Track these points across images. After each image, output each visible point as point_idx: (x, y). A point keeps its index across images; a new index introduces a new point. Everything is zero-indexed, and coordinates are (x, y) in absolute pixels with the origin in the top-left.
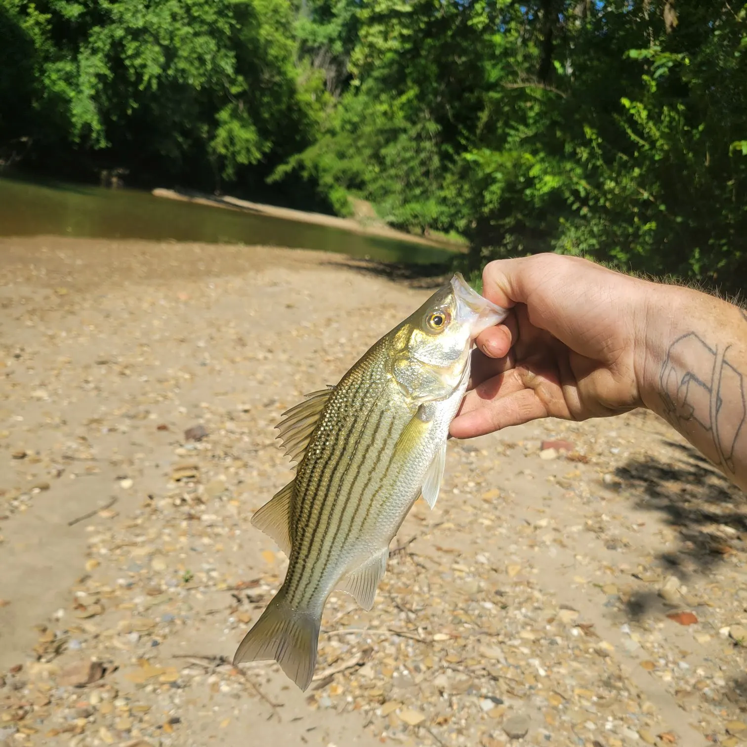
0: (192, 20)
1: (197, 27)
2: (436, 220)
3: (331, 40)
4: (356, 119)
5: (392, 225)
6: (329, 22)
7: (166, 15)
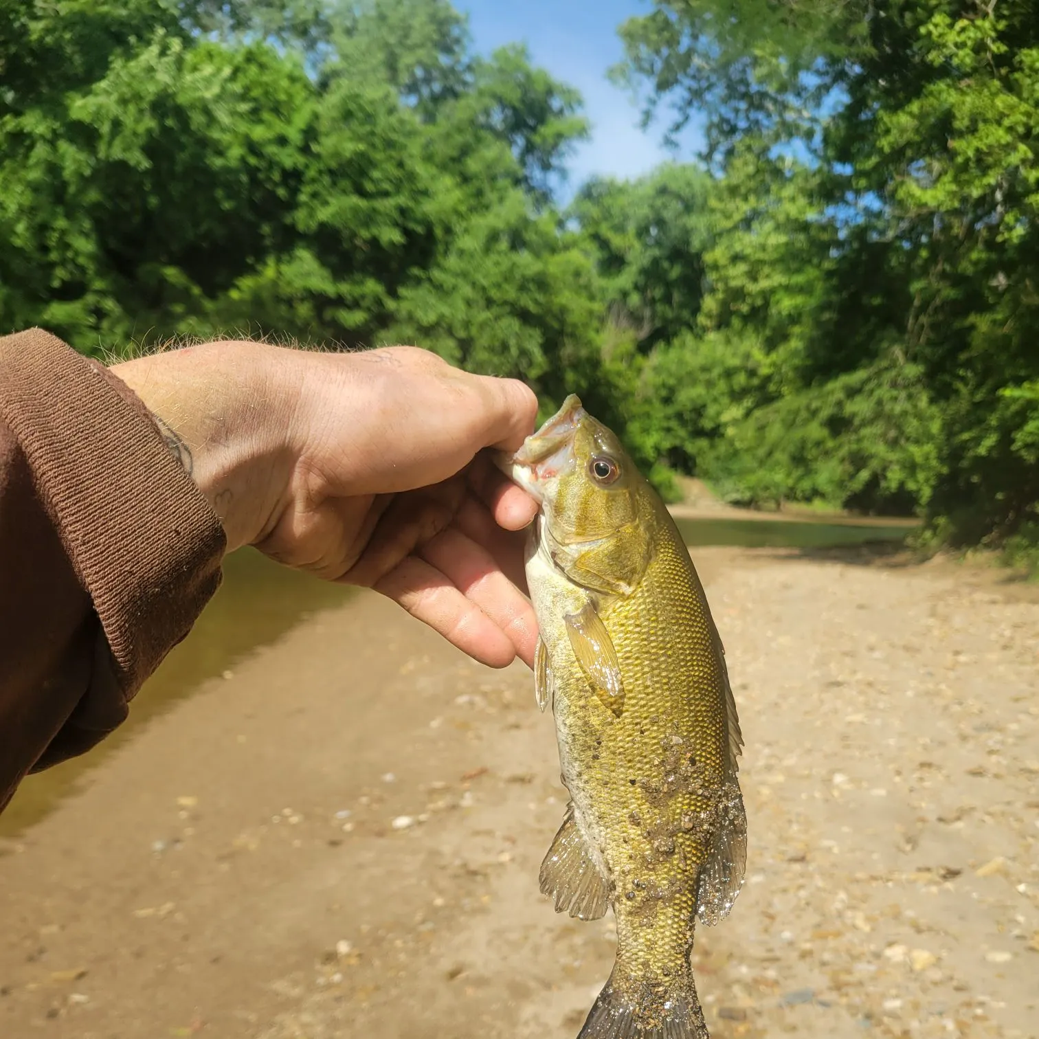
0: (489, 302)
1: (495, 310)
2: (792, 489)
3: (625, 294)
4: (672, 382)
5: (737, 504)
6: (619, 271)
7: (461, 305)
